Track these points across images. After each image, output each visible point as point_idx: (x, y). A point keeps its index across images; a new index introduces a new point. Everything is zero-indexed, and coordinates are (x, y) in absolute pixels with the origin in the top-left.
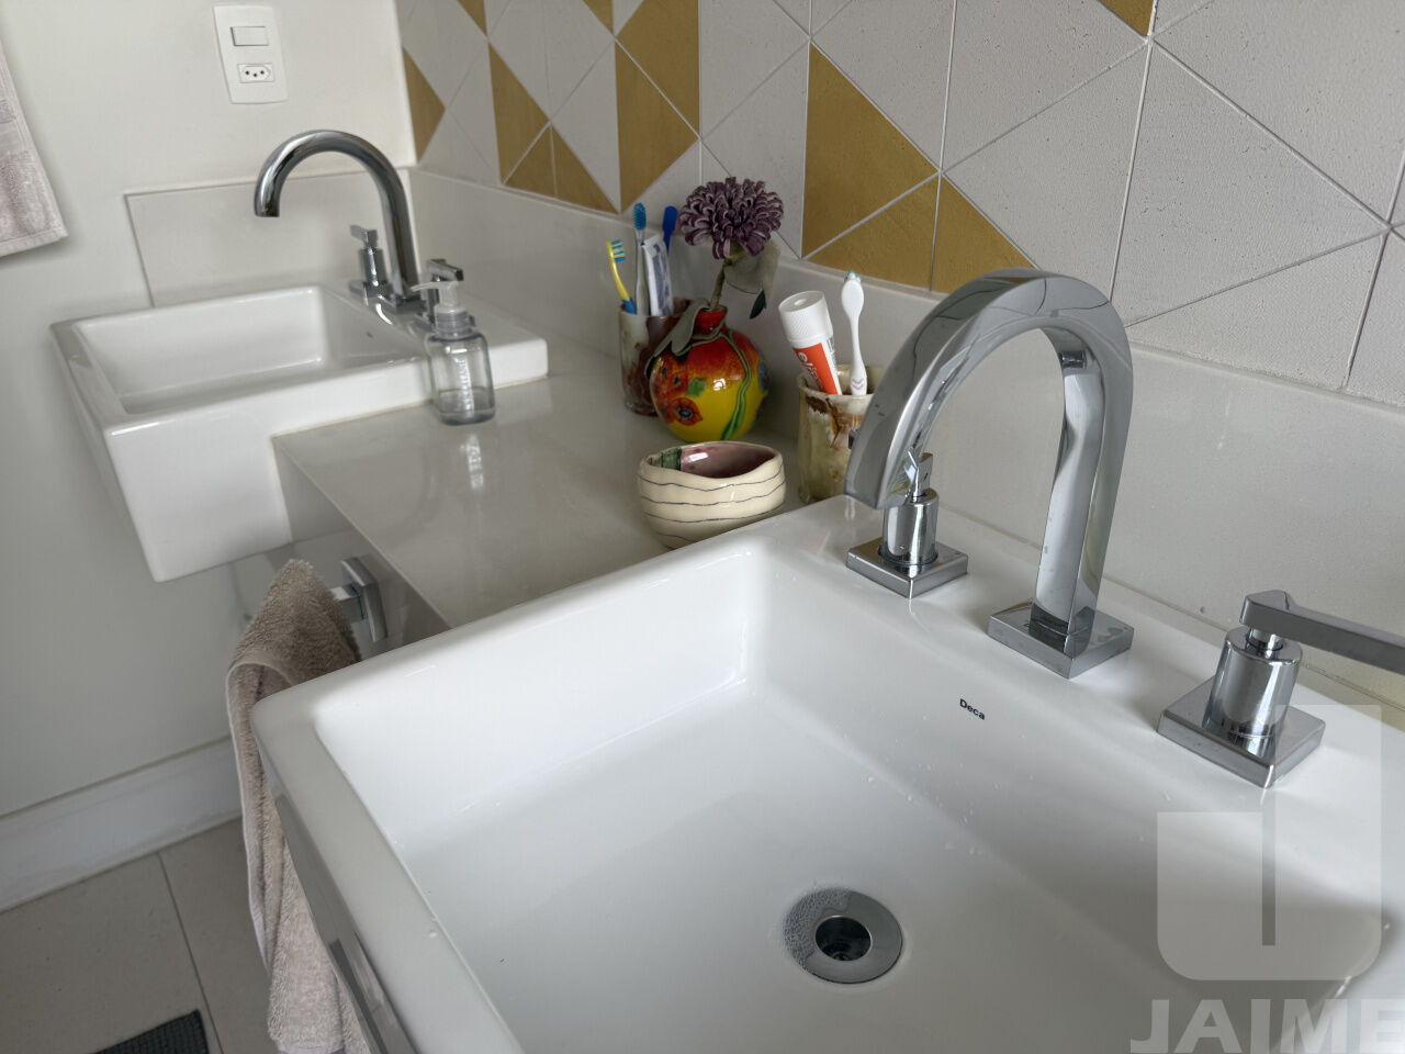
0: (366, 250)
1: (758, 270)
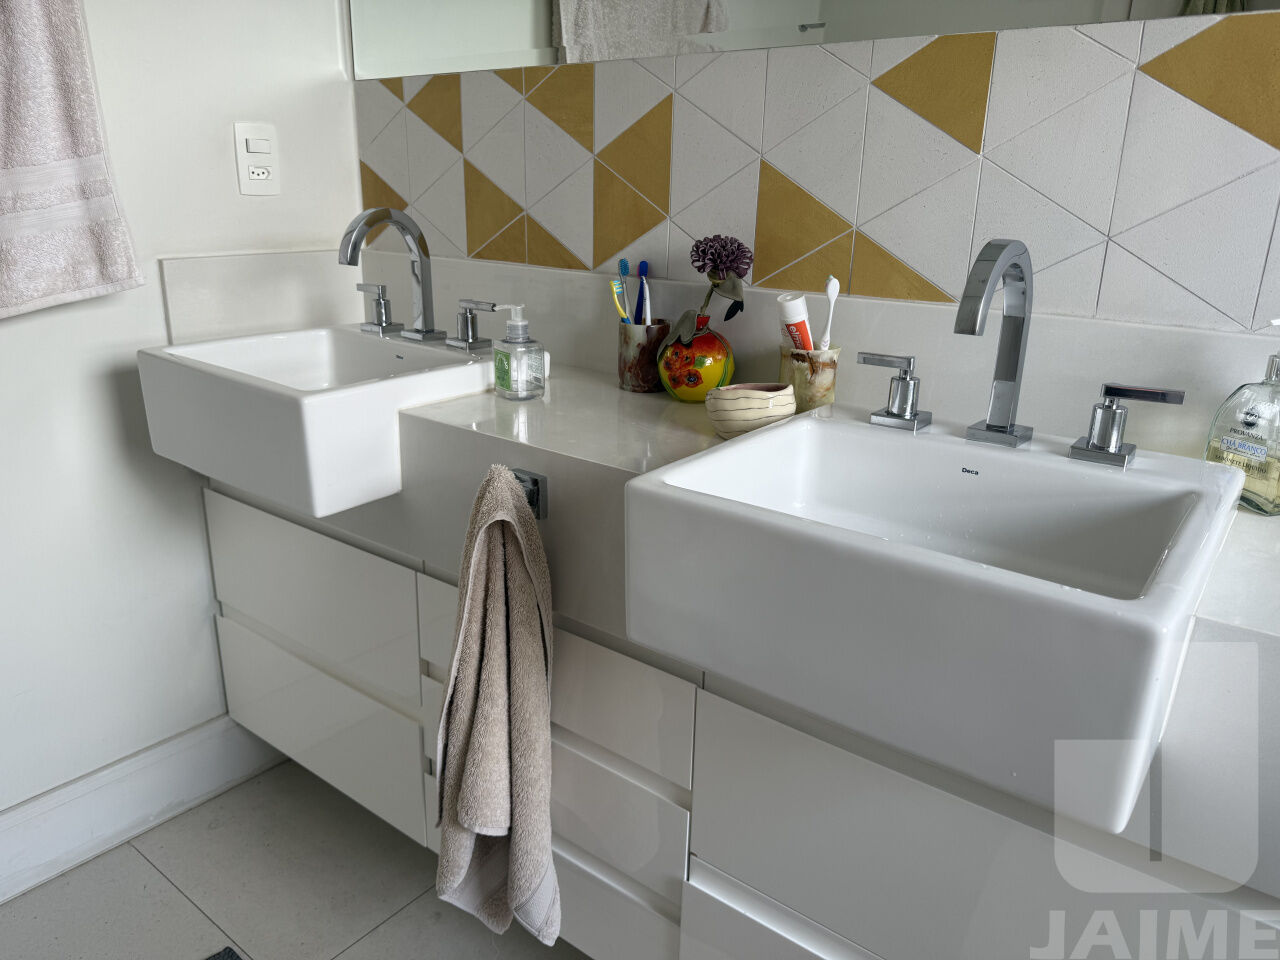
0: (379, 300)
1: (735, 289)
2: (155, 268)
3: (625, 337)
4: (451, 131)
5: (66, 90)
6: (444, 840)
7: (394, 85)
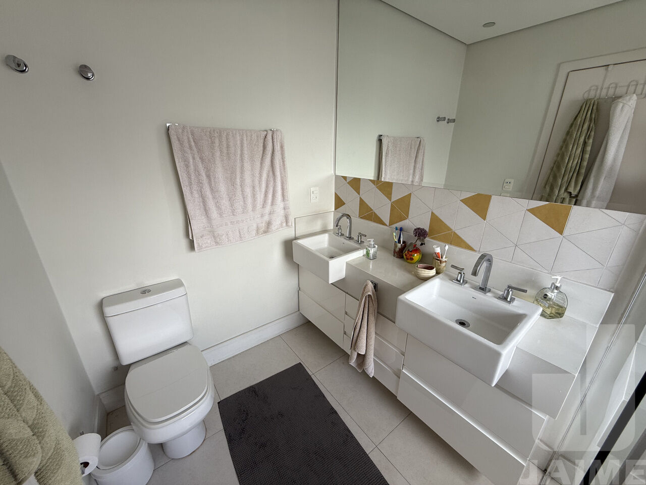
0: (339, 229)
1: (423, 240)
2: (294, 220)
3: (396, 246)
4: (357, 190)
5: (283, 189)
6: (351, 353)
7: (345, 178)
